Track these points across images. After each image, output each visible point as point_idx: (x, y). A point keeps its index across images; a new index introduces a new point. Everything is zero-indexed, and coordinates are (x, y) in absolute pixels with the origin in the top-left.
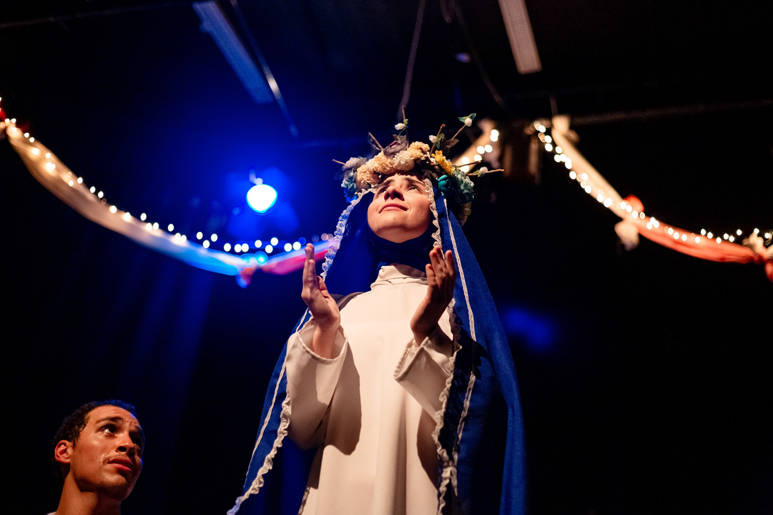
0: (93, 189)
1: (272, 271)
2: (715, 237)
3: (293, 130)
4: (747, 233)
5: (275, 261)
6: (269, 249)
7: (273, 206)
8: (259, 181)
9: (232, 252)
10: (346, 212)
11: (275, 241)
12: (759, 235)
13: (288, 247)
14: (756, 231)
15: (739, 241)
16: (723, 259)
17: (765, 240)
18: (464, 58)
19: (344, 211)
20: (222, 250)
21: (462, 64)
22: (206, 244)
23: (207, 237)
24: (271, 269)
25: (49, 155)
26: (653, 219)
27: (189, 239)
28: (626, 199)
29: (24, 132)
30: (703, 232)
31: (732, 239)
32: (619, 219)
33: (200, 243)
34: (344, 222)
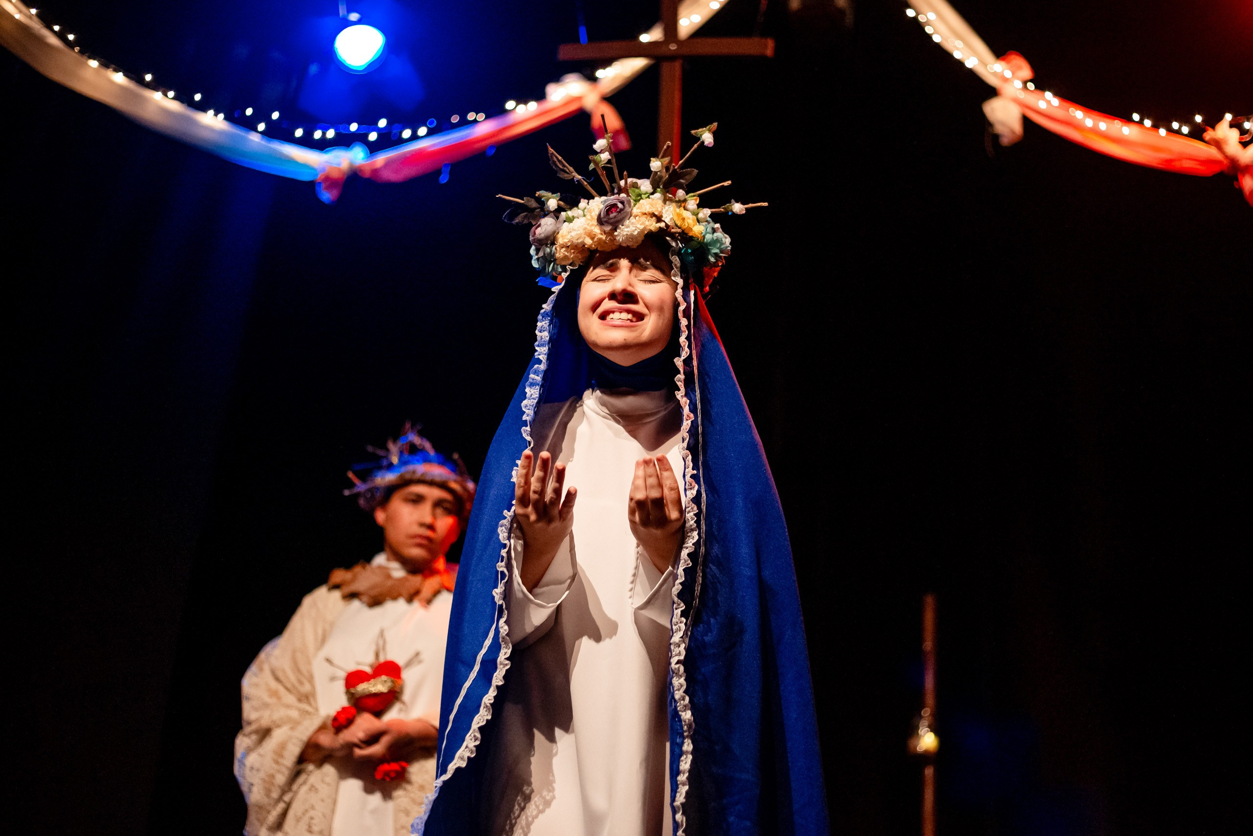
1: (376, 174)
2: (1156, 126)
4: (1213, 121)
7: (379, 59)
8: (354, 17)
9: (307, 142)
10: (547, 307)
11: (383, 124)
12: (1232, 125)
13: (406, 133)
14: (1228, 117)
15: (1197, 133)
16: (1167, 163)
17: (1243, 132)
19: (545, 306)
20: (291, 139)
22: (261, 127)
23: (262, 115)
24: (375, 172)
26: (1048, 95)
27: (229, 118)
28: (1003, 60)
30: (1136, 117)
31: (1185, 130)
32: (992, 92)
33: (250, 125)
34: (545, 323)
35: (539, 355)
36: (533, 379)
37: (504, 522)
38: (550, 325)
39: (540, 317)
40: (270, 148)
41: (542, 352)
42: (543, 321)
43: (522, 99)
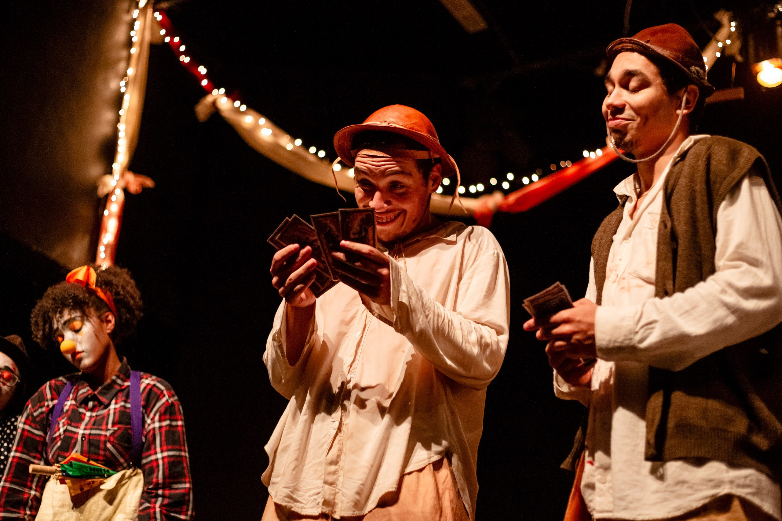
0: (313, 150)
5: (512, 198)
6: (506, 185)
9: (467, 195)
11: (510, 176)
13: (525, 180)
25: (262, 121)
29: (234, 100)
40: (448, 202)
43: (592, 149)
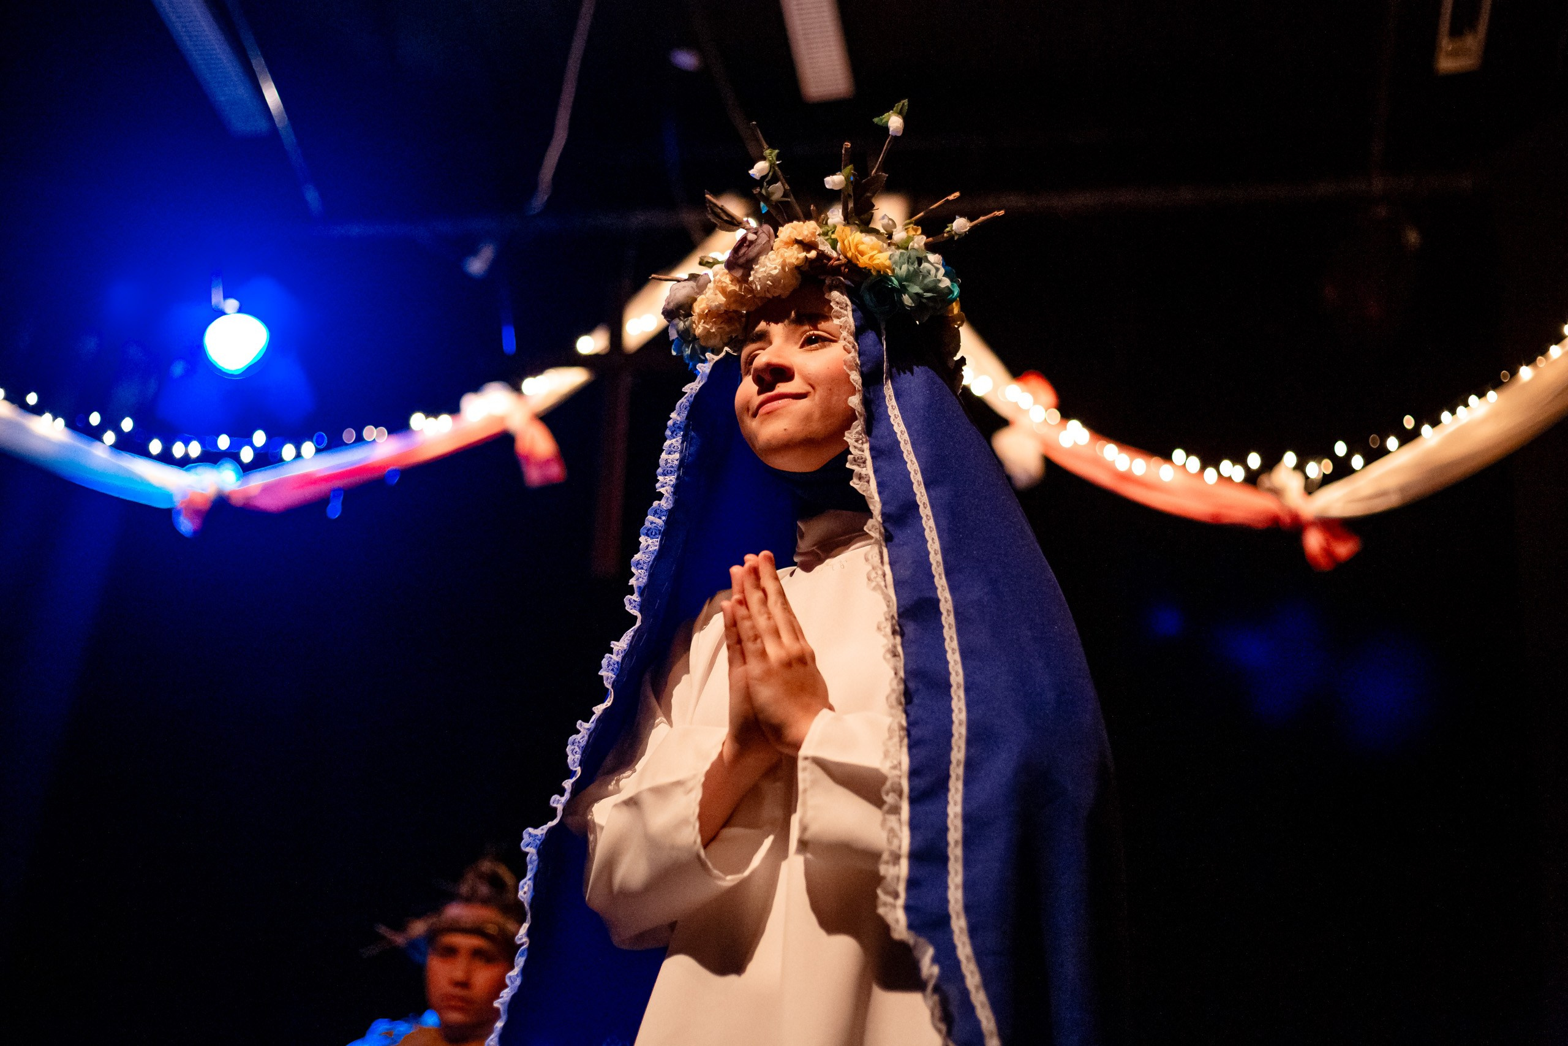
1: (251, 503)
2: (1203, 467)
3: (312, 196)
4: (1271, 462)
5: (259, 480)
6: (247, 455)
7: (259, 361)
8: (232, 304)
9: (165, 457)
10: (676, 417)
11: (259, 438)
12: (1295, 467)
13: (288, 451)
14: (1290, 458)
15: (1253, 480)
16: (1216, 517)
17: (1307, 478)
18: (686, 60)
19: (673, 415)
20: (145, 453)
21: (683, 74)
22: (110, 437)
23: (111, 422)
24: (249, 498)
26: (1075, 425)
27: (70, 425)
28: (1021, 380)
30: (1179, 454)
31: (1238, 474)
32: (1003, 423)
33: (95, 434)
34: (677, 441)
35: (663, 486)
36: (652, 523)
37: (578, 737)
38: (682, 442)
39: (668, 433)
40: (119, 466)
41: (666, 484)
42: (674, 438)
43: (432, 411)
